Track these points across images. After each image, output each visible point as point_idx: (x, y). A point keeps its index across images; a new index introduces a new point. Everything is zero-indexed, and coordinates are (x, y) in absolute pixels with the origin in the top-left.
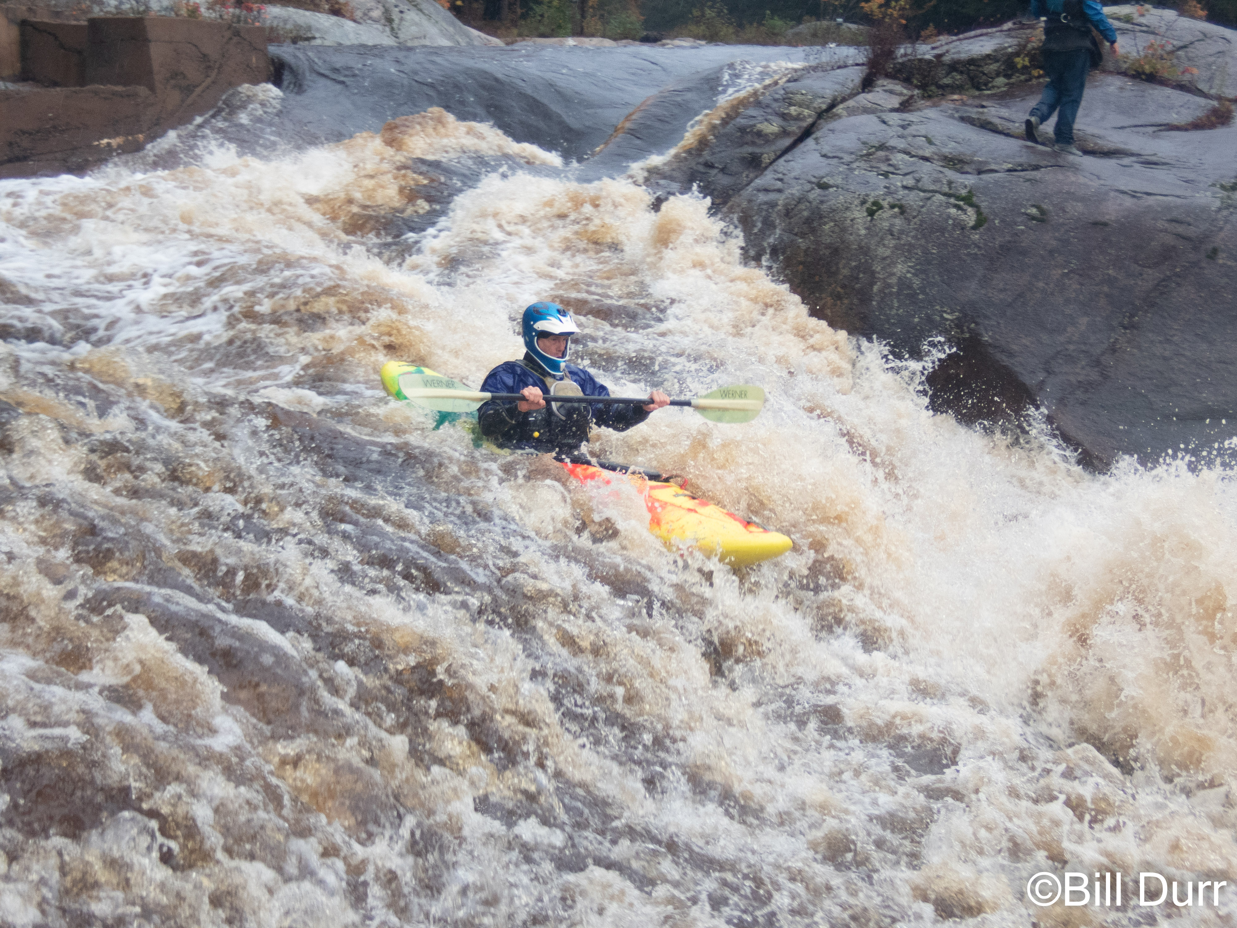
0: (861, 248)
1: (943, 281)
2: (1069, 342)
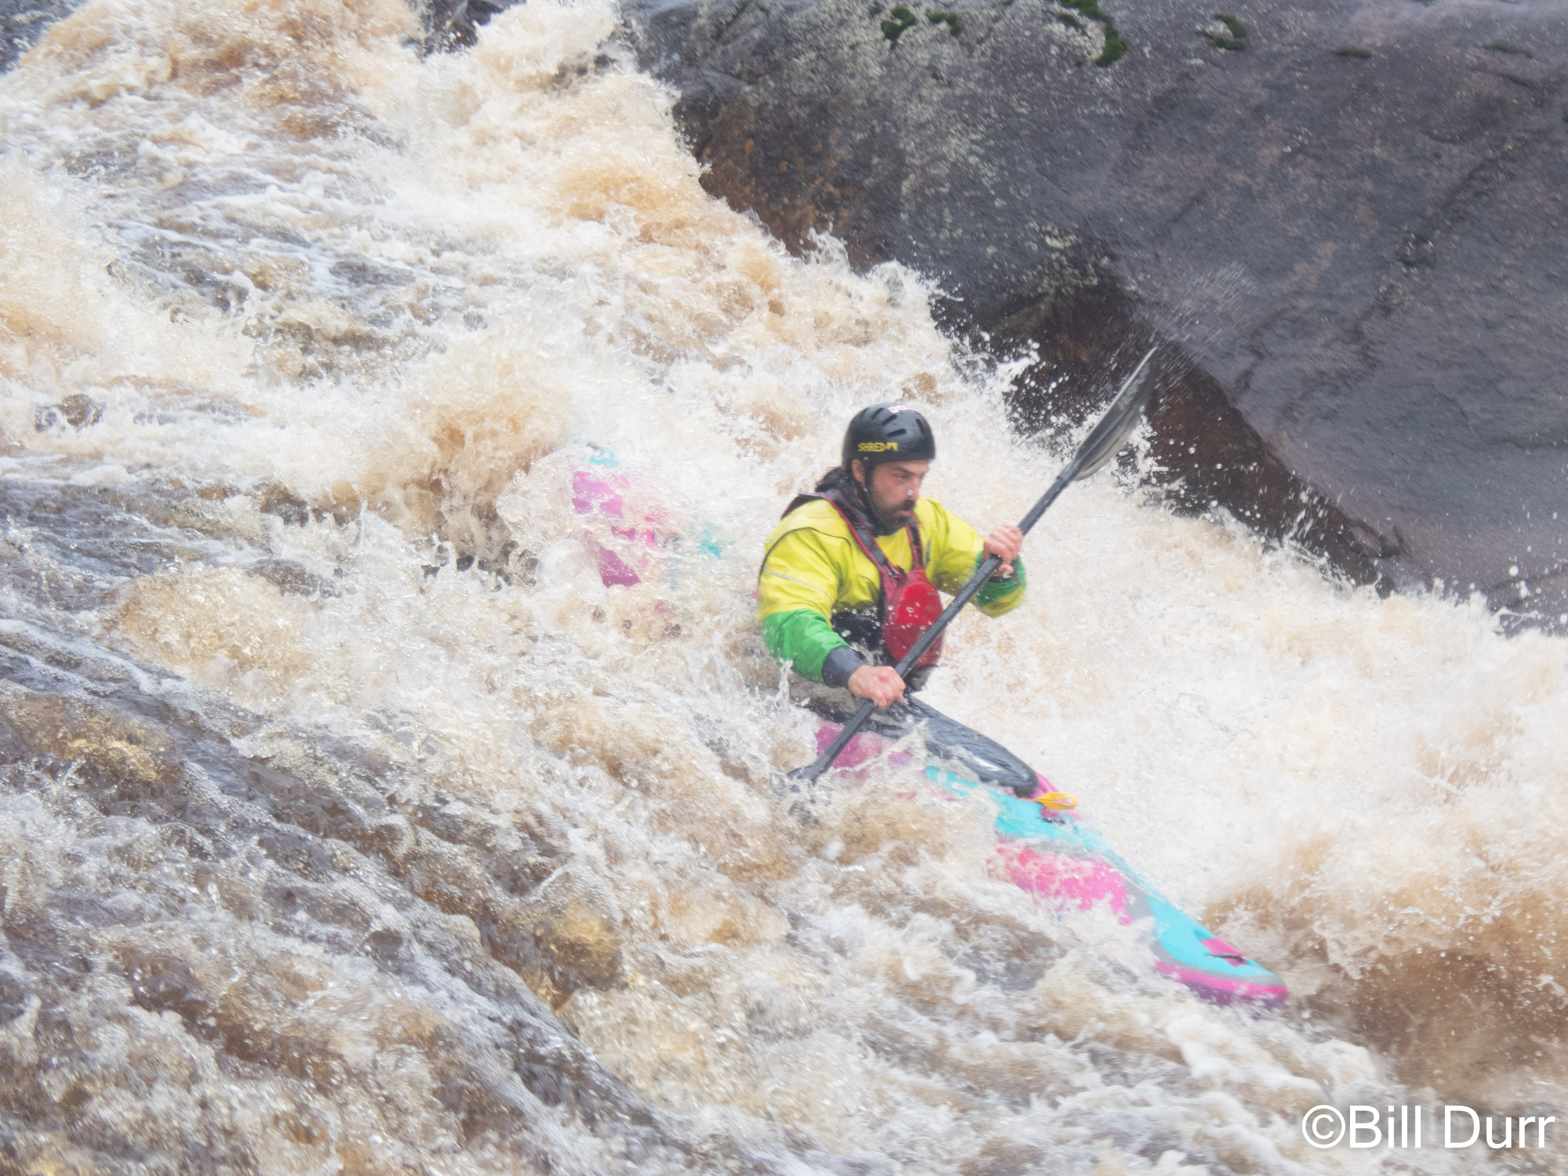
0: (872, 103)
1: (1042, 171)
2: (1299, 293)
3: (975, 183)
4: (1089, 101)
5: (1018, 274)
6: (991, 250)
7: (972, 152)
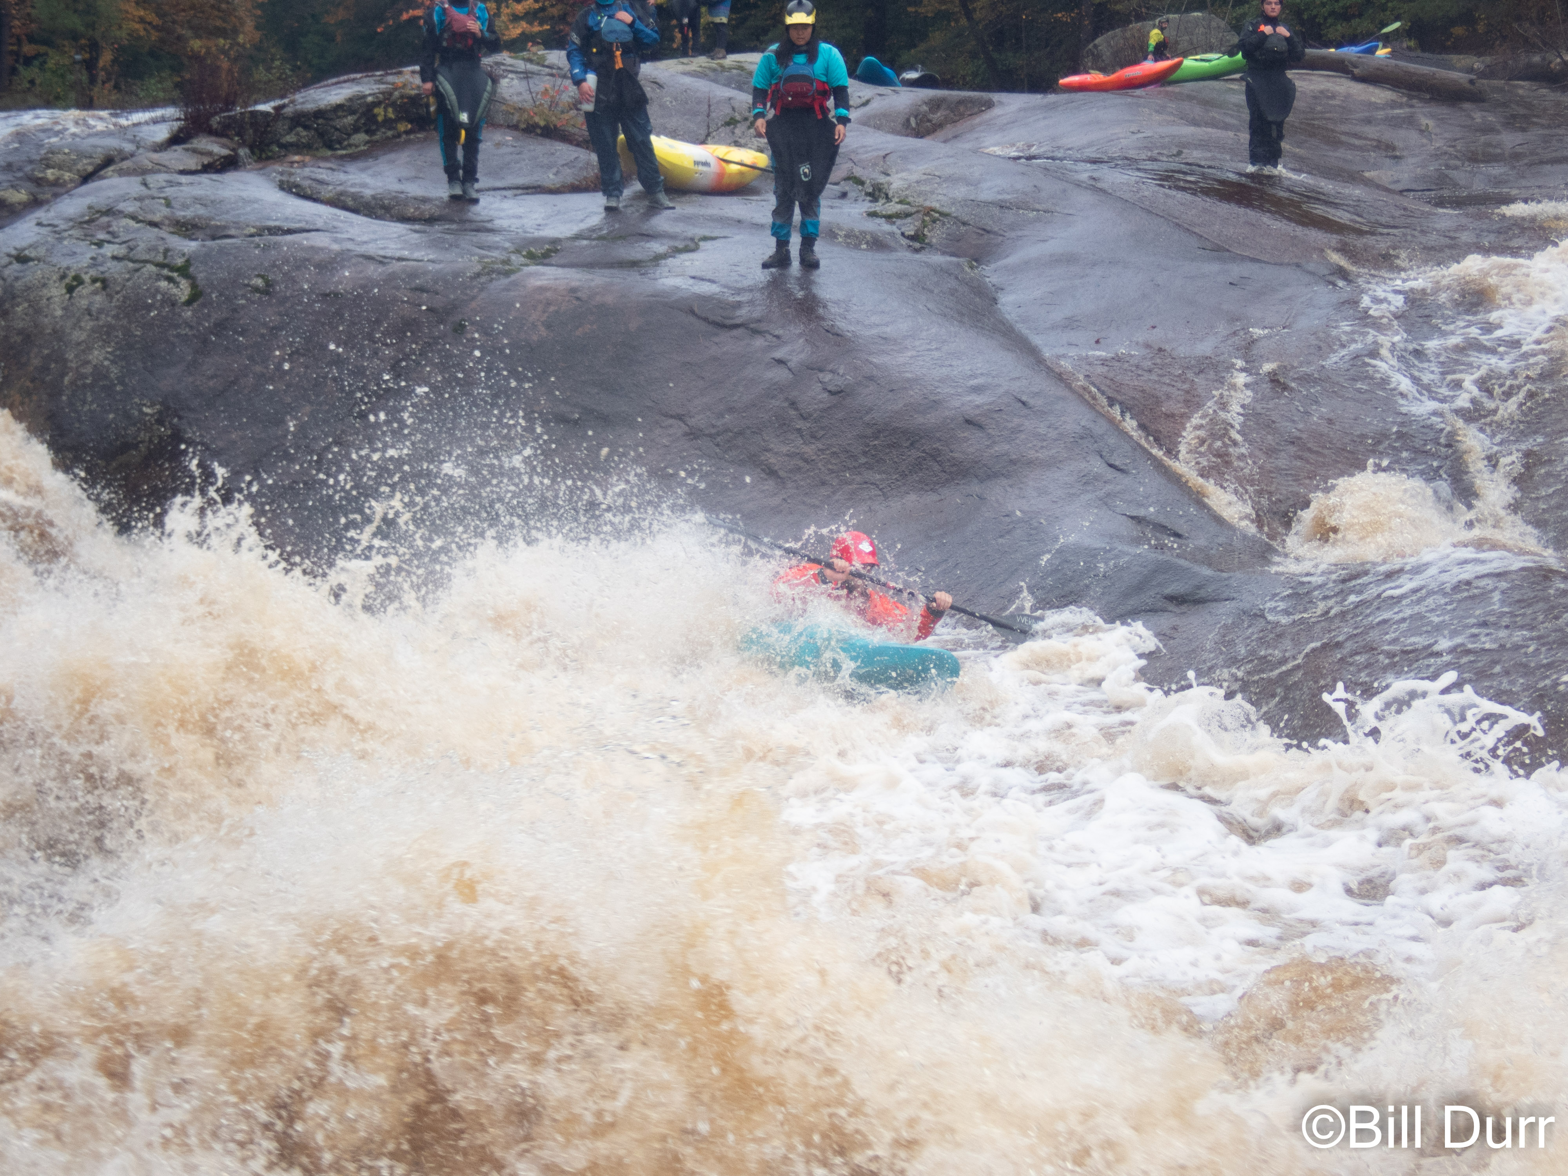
0: (55, 332)
1: (145, 368)
3: (106, 377)
4: (177, 326)
5: (125, 429)
6: (111, 416)
7: (106, 359)
